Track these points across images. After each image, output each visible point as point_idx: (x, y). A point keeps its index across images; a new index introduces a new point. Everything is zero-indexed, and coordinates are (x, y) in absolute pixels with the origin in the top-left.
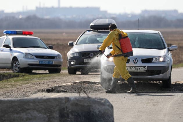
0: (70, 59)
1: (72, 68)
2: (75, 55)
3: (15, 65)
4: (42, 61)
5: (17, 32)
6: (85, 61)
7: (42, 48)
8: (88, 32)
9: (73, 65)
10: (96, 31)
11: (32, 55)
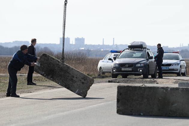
0: (112, 68)
1: (114, 74)
2: (116, 66)
5: (117, 51)
6: (122, 70)
8: (128, 50)
9: (114, 72)
10: (132, 49)
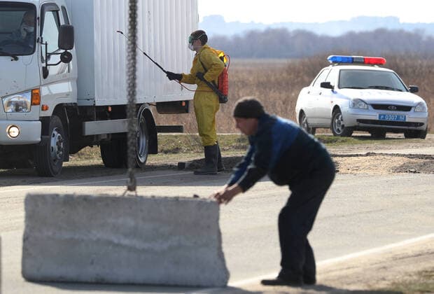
3: (337, 120)
4: (384, 115)
5: (353, 58)
7: (393, 89)
11: (366, 103)
